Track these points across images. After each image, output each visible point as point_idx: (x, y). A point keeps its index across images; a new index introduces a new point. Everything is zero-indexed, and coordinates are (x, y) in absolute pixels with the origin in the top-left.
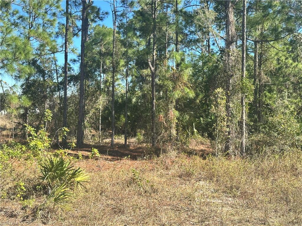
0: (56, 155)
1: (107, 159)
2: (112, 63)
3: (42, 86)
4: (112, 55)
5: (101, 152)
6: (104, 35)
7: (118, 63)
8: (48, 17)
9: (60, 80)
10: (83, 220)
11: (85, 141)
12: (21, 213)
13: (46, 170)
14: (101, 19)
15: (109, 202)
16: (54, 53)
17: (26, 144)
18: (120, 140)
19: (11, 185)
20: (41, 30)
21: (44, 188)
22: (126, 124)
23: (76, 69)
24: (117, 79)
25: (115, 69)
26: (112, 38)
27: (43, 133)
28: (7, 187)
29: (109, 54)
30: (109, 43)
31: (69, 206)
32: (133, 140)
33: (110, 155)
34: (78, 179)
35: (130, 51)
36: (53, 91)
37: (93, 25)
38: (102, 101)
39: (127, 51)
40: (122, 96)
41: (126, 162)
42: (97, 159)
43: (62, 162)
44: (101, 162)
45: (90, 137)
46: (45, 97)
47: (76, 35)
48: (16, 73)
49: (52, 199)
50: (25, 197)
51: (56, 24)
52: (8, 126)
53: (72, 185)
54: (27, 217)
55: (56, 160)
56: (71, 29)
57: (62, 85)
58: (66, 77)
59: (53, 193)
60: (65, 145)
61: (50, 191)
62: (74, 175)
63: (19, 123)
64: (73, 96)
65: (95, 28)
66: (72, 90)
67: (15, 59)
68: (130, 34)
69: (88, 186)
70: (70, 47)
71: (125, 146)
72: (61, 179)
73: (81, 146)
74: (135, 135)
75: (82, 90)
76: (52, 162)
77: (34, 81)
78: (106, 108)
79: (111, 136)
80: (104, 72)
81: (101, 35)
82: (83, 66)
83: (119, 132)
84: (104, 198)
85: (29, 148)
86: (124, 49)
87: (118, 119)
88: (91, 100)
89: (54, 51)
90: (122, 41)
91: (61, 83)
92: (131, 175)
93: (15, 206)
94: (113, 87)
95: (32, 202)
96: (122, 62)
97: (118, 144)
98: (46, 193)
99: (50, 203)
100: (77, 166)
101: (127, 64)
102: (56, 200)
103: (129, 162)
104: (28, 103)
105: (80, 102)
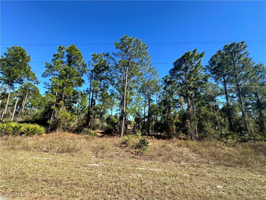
0: (143, 137)
1: (156, 139)
2: (156, 113)
3: (139, 119)
4: (156, 111)
5: (155, 137)
6: (154, 106)
7: (158, 113)
8: (140, 102)
9: (143, 117)
10: (151, 157)
11: (150, 134)
12: (134, 153)
13: (141, 141)
14: (153, 102)
15: (158, 152)
16: (141, 111)
17: (136, 134)
18: (159, 134)
19: (132, 145)
20: (139, 105)
21: (140, 146)
22: (160, 129)
23: (147, 114)
24: (158, 117)
25: (157, 114)
26: (156, 107)
27: (140, 131)
28: (131, 145)
29: (155, 110)
30: (155, 108)
31: (147, 152)
32: (162, 134)
33: (157, 138)
34: (149, 144)
35: (161, 110)
36: (141, 120)
37: (151, 103)
38: (154, 123)
39: (160, 110)
40: (159, 121)
41: (161, 140)
42: (153, 139)
43: (144, 139)
44: (154, 140)
45: (151, 133)
46: (140, 122)
47: (147, 106)
48: (133, 116)
49: (142, 150)
50: (136, 148)
51: (142, 104)
52: (131, 129)
53: (147, 146)
54: (136, 154)
55: (143, 139)
56: (146, 105)
57: (144, 119)
58: (145, 116)
59: (142, 148)
60: (145, 135)
61: (142, 147)
62: (148, 143)
63: (133, 128)
64: (146, 121)
65: (151, 104)
66: (146, 120)
67: (133, 113)
68: (161, 105)
69: (151, 147)
70: (146, 109)
71: (160, 136)
72: (144, 144)
73: (149, 135)
74: (163, 133)
75: (149, 120)
76: (142, 139)
77: (137, 118)
78: (155, 125)
79: (156, 132)
80: (154, 115)
81: (153, 106)
82: (149, 114)
83: (159, 132)
84: (156, 150)
85: (136, 135)
86: (159, 109)
87: (158, 128)
88: (151, 122)
89: (141, 110)
90: (158, 107)
91: (143, 118)
92: (163, 144)
93: (133, 151)
94: (157, 119)
95: (137, 150)
96: (159, 113)
97: (158, 135)
98: (141, 148)
99: (142, 151)
100: (148, 141)
101: (160, 113)
102: (143, 150)
103: (162, 140)
104: (136, 123)
105: (148, 123)
